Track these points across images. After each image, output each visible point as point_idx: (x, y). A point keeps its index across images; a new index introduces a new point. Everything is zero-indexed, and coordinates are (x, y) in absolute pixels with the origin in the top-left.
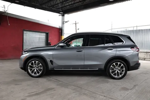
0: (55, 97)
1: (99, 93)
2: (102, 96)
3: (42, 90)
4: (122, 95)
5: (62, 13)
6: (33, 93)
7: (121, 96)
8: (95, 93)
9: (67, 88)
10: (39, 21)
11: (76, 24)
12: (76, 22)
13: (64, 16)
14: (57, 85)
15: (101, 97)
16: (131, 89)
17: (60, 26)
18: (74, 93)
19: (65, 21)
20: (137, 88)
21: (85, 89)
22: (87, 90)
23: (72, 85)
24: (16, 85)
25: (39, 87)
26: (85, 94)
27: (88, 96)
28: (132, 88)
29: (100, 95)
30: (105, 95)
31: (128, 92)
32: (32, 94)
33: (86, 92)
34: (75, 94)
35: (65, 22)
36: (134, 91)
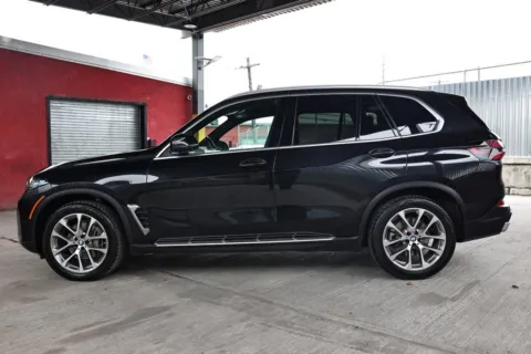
0: (170, 340)
1: (336, 319)
2: (346, 326)
3: (123, 317)
4: (419, 320)
5: (194, 26)
6: (88, 326)
7: (416, 323)
8: (323, 319)
9: (218, 304)
10: (106, 60)
11: (249, 68)
12: (248, 60)
13: (201, 37)
14: (181, 296)
15: (342, 330)
16: (453, 299)
17: (186, 79)
18: (242, 321)
19: (205, 56)
20: (475, 292)
21: (284, 304)
22: (292, 309)
23: (236, 294)
24: (25, 300)
25: (113, 303)
26: (283, 323)
27: (298, 329)
28: (457, 293)
29: (339, 323)
30: (357, 324)
31: (444, 310)
32: (88, 330)
33: (286, 318)
34: (245, 323)
35: (205, 62)
36: (464, 303)
